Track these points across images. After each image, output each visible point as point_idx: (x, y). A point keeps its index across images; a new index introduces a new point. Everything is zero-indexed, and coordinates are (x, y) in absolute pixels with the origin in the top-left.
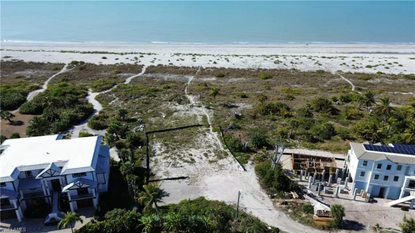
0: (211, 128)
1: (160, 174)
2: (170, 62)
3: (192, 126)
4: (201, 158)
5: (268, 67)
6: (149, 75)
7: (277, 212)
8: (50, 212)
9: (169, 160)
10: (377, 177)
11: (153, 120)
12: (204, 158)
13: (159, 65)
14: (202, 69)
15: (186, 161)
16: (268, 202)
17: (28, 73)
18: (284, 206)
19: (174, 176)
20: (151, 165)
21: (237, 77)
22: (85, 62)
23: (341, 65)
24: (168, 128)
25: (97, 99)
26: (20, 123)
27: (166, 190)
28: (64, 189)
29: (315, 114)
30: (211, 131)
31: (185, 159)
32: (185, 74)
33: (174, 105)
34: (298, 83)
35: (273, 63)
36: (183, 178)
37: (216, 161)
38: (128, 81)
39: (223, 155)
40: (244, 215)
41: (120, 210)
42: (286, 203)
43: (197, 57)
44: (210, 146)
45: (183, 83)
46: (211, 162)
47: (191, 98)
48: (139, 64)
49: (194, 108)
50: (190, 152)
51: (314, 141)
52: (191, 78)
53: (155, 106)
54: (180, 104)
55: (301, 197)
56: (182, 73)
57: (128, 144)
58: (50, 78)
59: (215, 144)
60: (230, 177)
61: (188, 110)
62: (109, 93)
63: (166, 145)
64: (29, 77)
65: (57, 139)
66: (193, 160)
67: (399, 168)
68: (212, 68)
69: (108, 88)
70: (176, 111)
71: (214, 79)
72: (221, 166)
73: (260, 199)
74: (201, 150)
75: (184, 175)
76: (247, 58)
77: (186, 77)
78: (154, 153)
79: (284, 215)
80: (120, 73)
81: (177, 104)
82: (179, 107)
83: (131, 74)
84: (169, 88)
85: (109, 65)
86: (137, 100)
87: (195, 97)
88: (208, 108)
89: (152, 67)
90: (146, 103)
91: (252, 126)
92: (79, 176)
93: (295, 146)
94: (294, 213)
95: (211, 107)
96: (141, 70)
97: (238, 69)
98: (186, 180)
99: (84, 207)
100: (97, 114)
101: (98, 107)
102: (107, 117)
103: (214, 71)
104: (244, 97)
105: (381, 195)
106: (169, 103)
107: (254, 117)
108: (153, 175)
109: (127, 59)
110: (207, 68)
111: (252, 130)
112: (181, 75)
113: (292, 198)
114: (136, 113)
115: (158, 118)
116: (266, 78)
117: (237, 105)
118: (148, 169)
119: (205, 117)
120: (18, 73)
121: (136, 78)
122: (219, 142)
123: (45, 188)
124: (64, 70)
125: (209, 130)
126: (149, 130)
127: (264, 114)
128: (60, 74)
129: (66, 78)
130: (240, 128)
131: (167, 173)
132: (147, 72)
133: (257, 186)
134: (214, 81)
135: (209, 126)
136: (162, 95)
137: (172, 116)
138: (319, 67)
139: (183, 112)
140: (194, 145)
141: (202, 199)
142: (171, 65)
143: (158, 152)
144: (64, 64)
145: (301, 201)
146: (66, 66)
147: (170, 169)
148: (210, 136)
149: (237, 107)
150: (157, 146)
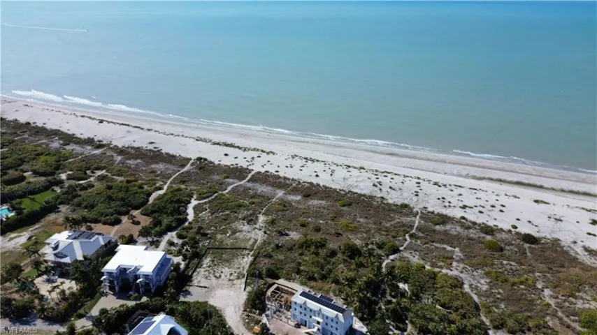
0: (252, 253)
1: (195, 282)
2: (278, 169)
3: (241, 248)
4: (226, 276)
5: (363, 190)
6: (249, 185)
7: (239, 319)
8: (131, 291)
9: (207, 273)
10: (301, 313)
11: (219, 236)
12: (228, 276)
13: (266, 172)
14: (299, 182)
15: (216, 277)
16: (241, 312)
17: (161, 167)
18: (246, 317)
19: (202, 285)
20: (195, 274)
21: (319, 199)
22: (208, 159)
23: (439, 199)
24: (224, 247)
25: (195, 208)
26: (138, 223)
27: (192, 293)
28: (138, 281)
29: (340, 255)
30: (250, 256)
31: (216, 274)
32: (280, 187)
33: (244, 225)
34: (366, 217)
35: (372, 184)
36: (205, 287)
37: (233, 280)
38: (229, 188)
39: (241, 277)
40: (221, 316)
41: (160, 298)
42: (248, 316)
43: (310, 162)
44: (239, 268)
45: (269, 199)
46: (230, 280)
47: (262, 218)
48: (250, 168)
49: (256, 230)
50: (223, 270)
51: (312, 278)
52: (280, 193)
53: (229, 224)
54: (248, 224)
55: (260, 315)
56: (277, 186)
57: (189, 256)
58: (173, 177)
59: (243, 267)
60: (232, 293)
61: (249, 232)
62: (205, 203)
63: (213, 261)
64: (159, 172)
65: (145, 249)
66: (220, 276)
67: (311, 310)
68: (308, 183)
69: (208, 197)
70: (240, 231)
71: (299, 198)
72: (233, 284)
73: (237, 310)
74: (231, 269)
75: (207, 286)
76: (355, 172)
77: (278, 191)
78: (202, 265)
79: (242, 321)
80: (228, 177)
81: (246, 224)
82: (246, 227)
83: (236, 181)
84: (253, 203)
85: (225, 166)
86: (221, 214)
87: (265, 218)
88: (265, 232)
89: (259, 173)
90: (224, 219)
91: (281, 257)
92: (146, 276)
93: (294, 280)
94: (248, 322)
95: (268, 232)
96: (247, 176)
97: (331, 188)
98: (206, 289)
99: (147, 292)
100: (187, 224)
101: (191, 216)
102: (192, 228)
103: (308, 187)
104: (303, 225)
105: (305, 326)
106: (241, 221)
107: (290, 249)
108: (191, 281)
109: (245, 158)
110: (304, 182)
111: (278, 260)
112: (274, 189)
113: (255, 313)
114: (212, 228)
115: (224, 235)
116: (344, 206)
117: (290, 233)
118: (191, 277)
119: (256, 240)
120: (153, 166)
121: (237, 186)
122: (247, 267)
123: (131, 280)
124: (187, 168)
125: (249, 254)
126: (210, 246)
127: (300, 248)
128: (183, 173)
129: (184, 179)
130: (271, 257)
131: (199, 282)
132: (249, 181)
133: (243, 302)
134: (296, 202)
135: (251, 251)
136: (242, 211)
137: (234, 236)
138: (411, 199)
139: (245, 233)
140: (230, 264)
141: (207, 302)
142: (276, 174)
143: (204, 266)
144: (190, 159)
145: (258, 317)
146: (192, 161)
147: (203, 280)
148: (246, 259)
149: (287, 235)
150: (207, 261)
